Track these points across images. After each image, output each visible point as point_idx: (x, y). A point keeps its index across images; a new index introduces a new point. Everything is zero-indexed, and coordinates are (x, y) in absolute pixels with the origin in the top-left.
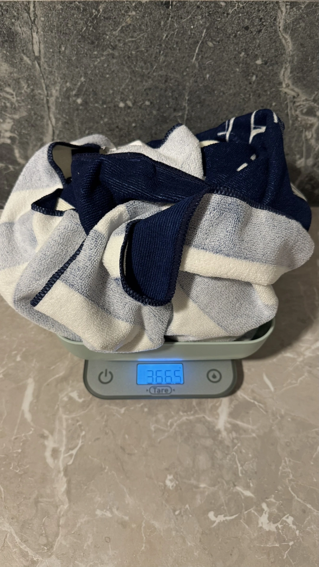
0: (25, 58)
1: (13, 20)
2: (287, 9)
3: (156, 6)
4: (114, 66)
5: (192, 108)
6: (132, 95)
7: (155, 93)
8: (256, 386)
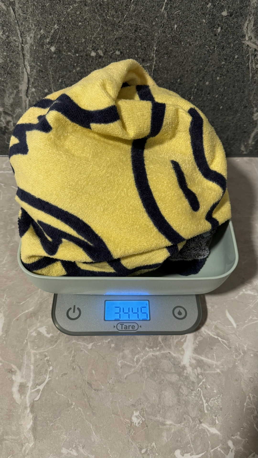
4: (86, 13)
5: (160, 59)
6: (103, 44)
7: (125, 42)
8: (219, 322)
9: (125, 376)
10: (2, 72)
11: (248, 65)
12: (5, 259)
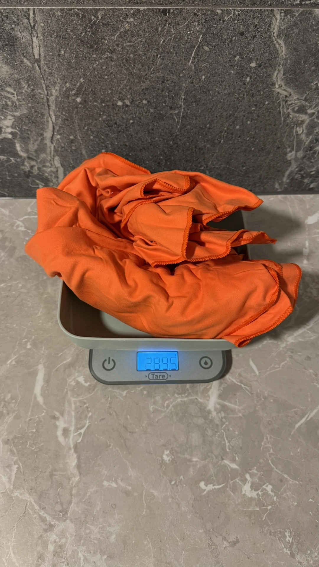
0: (25, 60)
1: (13, 26)
2: (281, 16)
3: (154, 14)
4: (113, 68)
5: (188, 106)
6: (130, 95)
7: (152, 92)
8: (243, 370)
9: (157, 420)
10: (27, 121)
11: (279, 110)
12: (40, 312)
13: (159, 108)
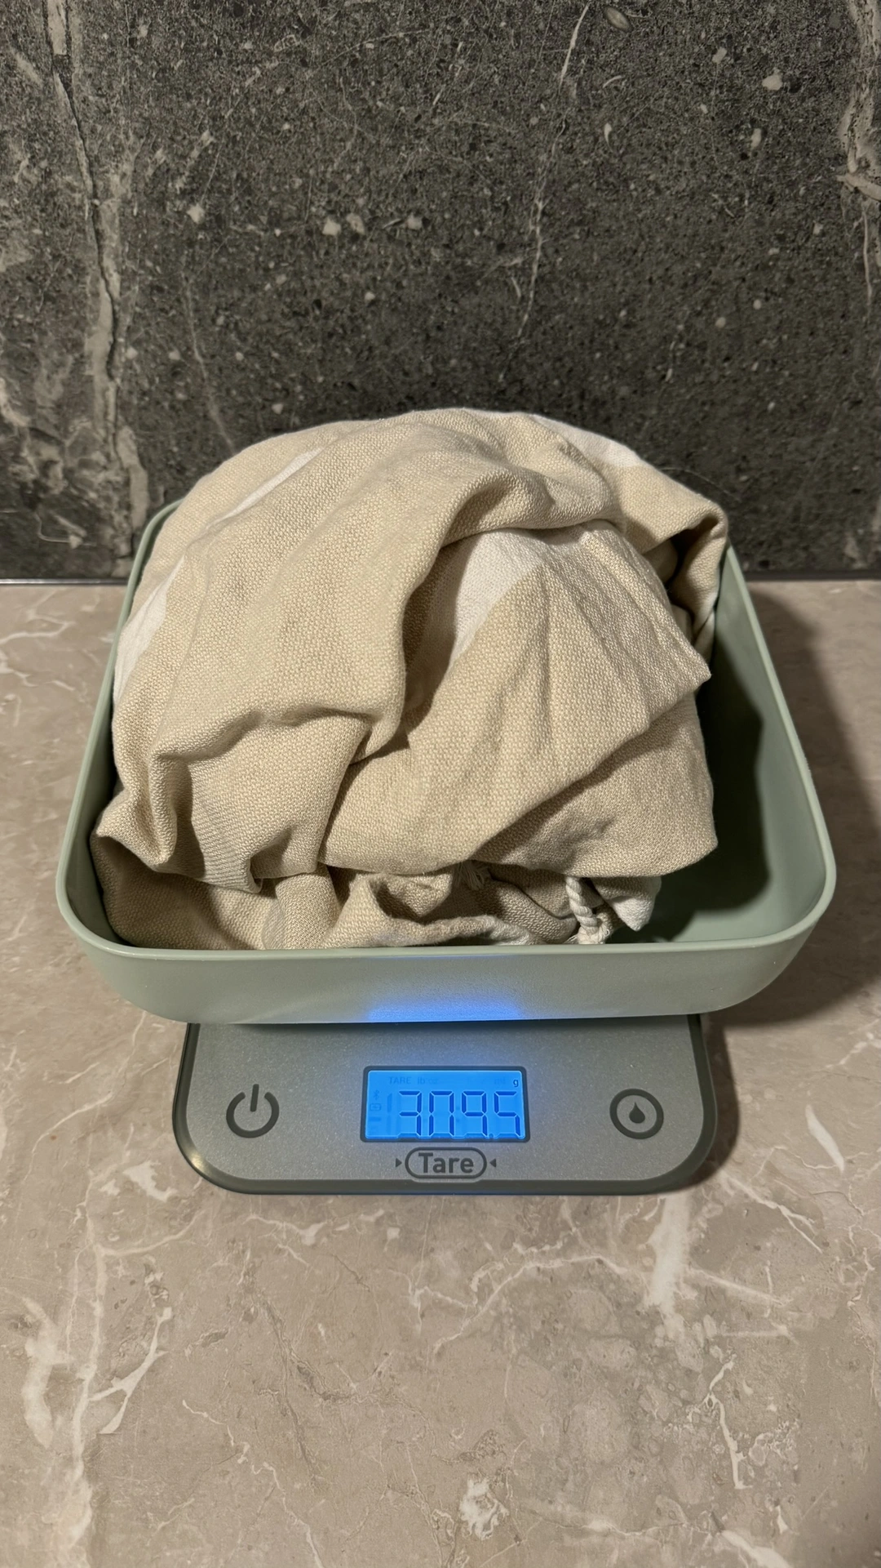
0: (22, 63)
4: (307, 92)
5: (556, 240)
6: (363, 195)
7: (437, 187)
8: (782, 1151)
9: (438, 1346)
10: (28, 294)
11: (858, 258)
12: (17, 929)
13: (460, 248)
